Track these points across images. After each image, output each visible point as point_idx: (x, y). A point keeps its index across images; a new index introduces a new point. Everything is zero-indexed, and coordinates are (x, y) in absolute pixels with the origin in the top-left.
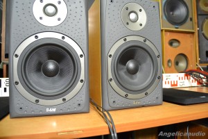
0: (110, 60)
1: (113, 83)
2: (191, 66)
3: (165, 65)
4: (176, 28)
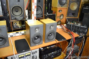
2: (64, 17)
3: (57, 18)
4: (62, 7)
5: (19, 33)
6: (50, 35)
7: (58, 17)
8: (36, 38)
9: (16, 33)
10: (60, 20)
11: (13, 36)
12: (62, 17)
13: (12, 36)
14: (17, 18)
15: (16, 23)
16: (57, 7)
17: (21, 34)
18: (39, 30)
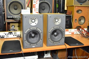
0: (49, 33)
1: (50, 39)
3: (74, 22)
5: (13, 34)
6: (55, 34)
7: (76, 20)
8: (33, 35)
9: (9, 33)
10: (79, 25)
12: (82, 21)
14: (15, 17)
15: (14, 26)
16: (73, 5)
17: (16, 35)
18: (37, 22)
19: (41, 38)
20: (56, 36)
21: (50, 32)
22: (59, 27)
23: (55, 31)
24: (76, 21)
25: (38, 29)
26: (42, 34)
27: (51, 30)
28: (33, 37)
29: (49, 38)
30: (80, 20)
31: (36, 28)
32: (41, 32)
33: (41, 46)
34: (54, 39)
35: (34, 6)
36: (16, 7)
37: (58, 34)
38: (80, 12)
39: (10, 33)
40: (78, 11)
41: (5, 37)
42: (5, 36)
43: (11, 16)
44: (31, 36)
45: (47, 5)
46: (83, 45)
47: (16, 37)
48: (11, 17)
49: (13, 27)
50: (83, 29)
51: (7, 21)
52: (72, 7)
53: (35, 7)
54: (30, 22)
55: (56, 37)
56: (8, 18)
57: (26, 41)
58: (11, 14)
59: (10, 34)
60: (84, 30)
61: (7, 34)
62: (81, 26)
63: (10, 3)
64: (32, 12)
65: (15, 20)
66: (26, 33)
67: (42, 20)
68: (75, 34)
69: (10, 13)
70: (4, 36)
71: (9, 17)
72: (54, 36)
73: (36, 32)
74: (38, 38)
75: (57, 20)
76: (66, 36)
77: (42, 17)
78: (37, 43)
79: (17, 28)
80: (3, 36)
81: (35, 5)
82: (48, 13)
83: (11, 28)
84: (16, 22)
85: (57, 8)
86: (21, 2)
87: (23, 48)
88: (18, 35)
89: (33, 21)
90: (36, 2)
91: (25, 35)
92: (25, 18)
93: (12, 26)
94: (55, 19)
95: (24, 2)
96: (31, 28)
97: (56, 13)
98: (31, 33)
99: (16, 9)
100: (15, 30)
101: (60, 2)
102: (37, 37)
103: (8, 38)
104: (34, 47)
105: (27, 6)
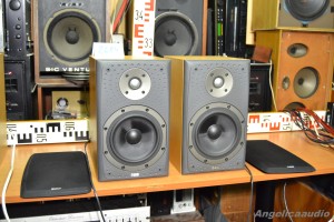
0: (191, 128)
1: (193, 150)
2: (323, 87)
3: (278, 87)
4: (304, 26)
5: (62, 128)
6: (213, 129)
7: (286, 80)
8: (134, 134)
10: (297, 99)
11: (30, 140)
13: (25, 140)
14: (70, 70)
15: (67, 101)
16: (277, 27)
17: (74, 134)
18: (146, 87)
19: (163, 145)
20: (214, 137)
21: (193, 121)
22: (225, 106)
23: (211, 120)
24: (286, 85)
25: (151, 112)
26: (164, 129)
27: (196, 115)
28: (134, 142)
29: (191, 144)
30: (301, 82)
31: (143, 109)
32: (162, 123)
33: (160, 173)
34: (208, 146)
35: (137, 31)
36: (72, 35)
37: (221, 130)
38: (300, 51)
39: (53, 125)
40: (292, 50)
41: (34, 142)
42: (34, 136)
43: (56, 64)
44: (125, 138)
45: (184, 28)
46: (313, 169)
47: (73, 139)
48: (56, 69)
49: (63, 103)
50: (310, 113)
51: (42, 82)
52: (271, 34)
53: (140, 34)
54: (124, 88)
55: (216, 143)
56: (43, 74)
57: (109, 156)
58: (56, 58)
59: (51, 128)
60: (316, 118)
61: (42, 130)
62: (304, 102)
63: (51, 20)
64: (130, 50)
65: (69, 80)
66: (108, 125)
67: (166, 80)
68: (281, 129)
69: (52, 53)
70: (30, 135)
71: (48, 69)
72: (207, 139)
73: (143, 121)
74: (151, 145)
75: (218, 81)
76: (250, 138)
77: (165, 71)
78: (149, 163)
79: (75, 108)
80: (28, 137)
81: (140, 28)
82: (187, 54)
83: (56, 108)
84: (73, 85)
85: (219, 38)
86: (90, 16)
87: (99, 180)
88: (82, 133)
89: (135, 82)
90: (145, 17)
91: (105, 133)
92: (104, 71)
93: (58, 102)
94: (213, 76)
95: (100, 16)
96: (127, 109)
97: (214, 54)
98: (128, 126)
99: (72, 42)
100: (67, 116)
101: (229, 18)
102: (148, 140)
103: (44, 142)
104: (137, 175)
105: (112, 32)
